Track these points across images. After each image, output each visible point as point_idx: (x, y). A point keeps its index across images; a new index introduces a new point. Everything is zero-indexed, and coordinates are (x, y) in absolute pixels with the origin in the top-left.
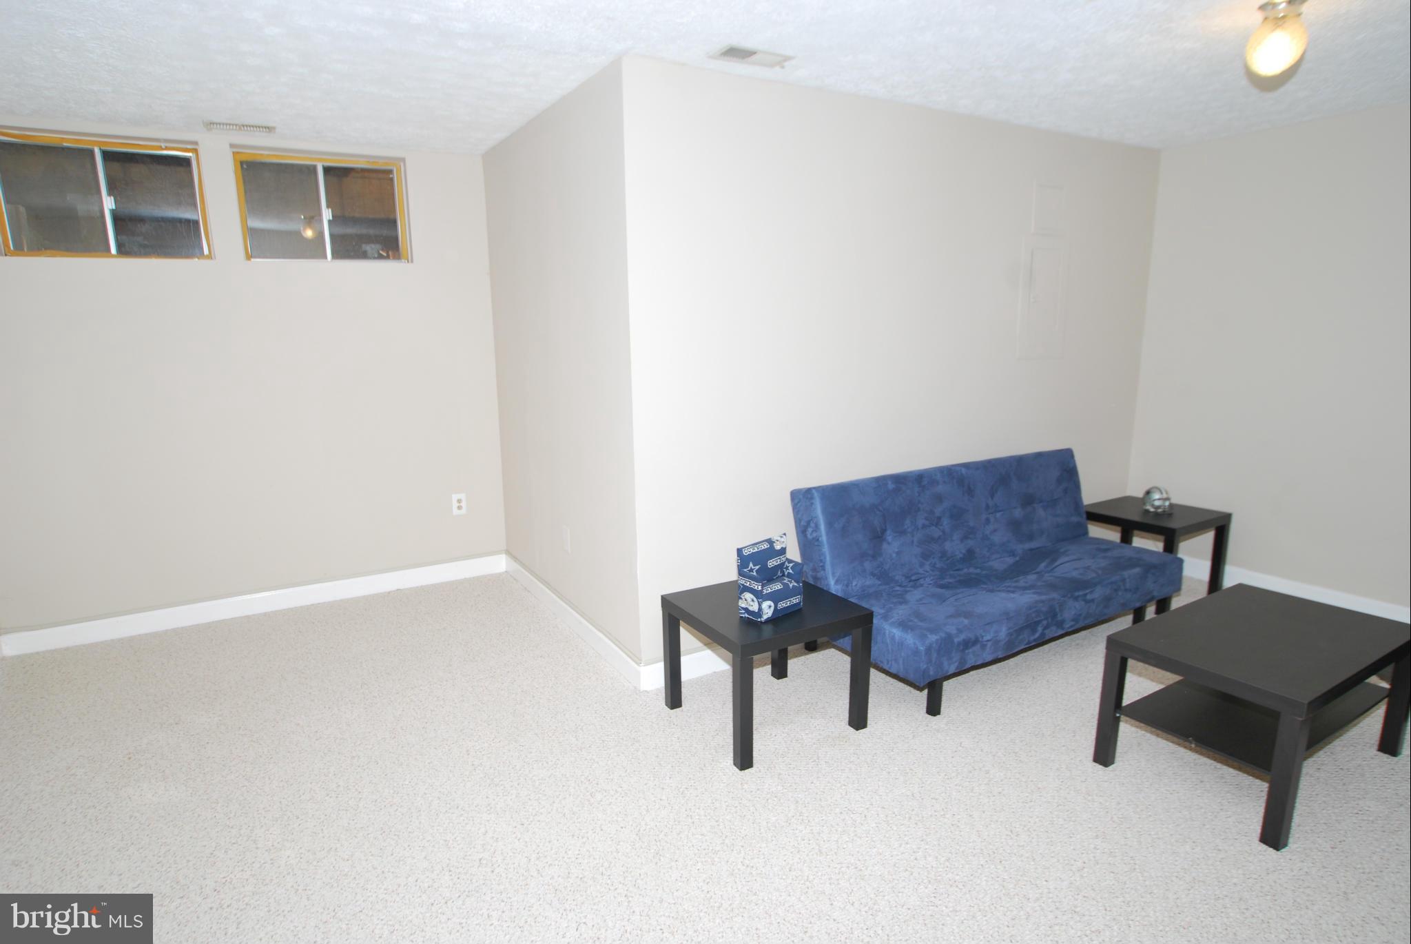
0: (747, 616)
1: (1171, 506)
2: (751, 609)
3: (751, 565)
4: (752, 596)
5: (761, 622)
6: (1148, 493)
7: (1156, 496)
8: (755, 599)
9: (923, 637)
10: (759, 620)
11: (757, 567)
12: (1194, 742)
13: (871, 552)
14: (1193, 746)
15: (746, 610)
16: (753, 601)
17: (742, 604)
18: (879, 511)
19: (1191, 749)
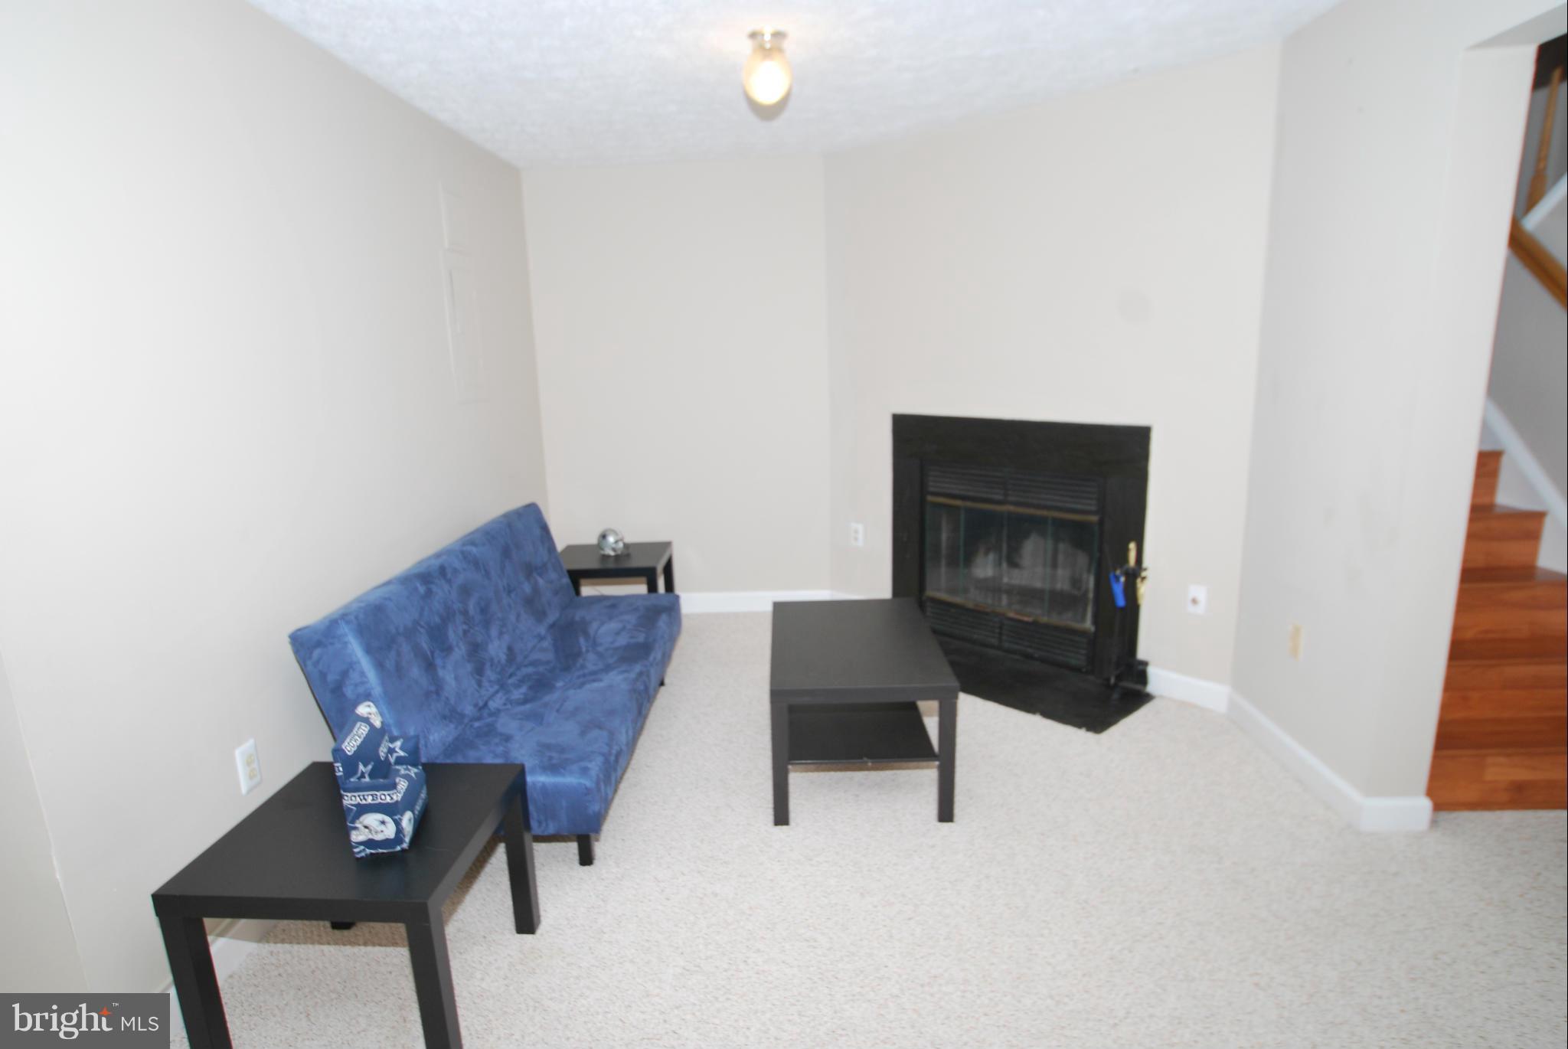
0: (368, 851)
1: (626, 546)
2: (379, 837)
3: (361, 767)
4: (380, 816)
5: (403, 850)
6: (604, 536)
7: (611, 539)
8: (387, 819)
9: (585, 771)
10: (398, 848)
11: (370, 767)
12: (870, 760)
13: (433, 688)
14: (870, 764)
15: (369, 843)
16: (383, 823)
17: (357, 837)
18: (422, 627)
19: (868, 769)
